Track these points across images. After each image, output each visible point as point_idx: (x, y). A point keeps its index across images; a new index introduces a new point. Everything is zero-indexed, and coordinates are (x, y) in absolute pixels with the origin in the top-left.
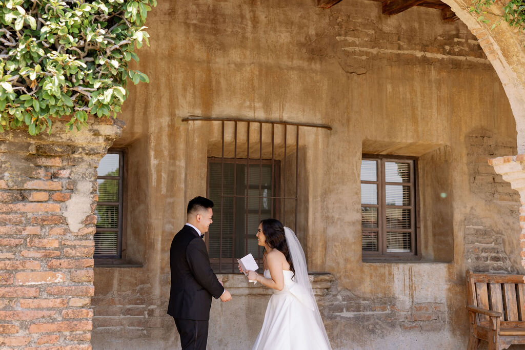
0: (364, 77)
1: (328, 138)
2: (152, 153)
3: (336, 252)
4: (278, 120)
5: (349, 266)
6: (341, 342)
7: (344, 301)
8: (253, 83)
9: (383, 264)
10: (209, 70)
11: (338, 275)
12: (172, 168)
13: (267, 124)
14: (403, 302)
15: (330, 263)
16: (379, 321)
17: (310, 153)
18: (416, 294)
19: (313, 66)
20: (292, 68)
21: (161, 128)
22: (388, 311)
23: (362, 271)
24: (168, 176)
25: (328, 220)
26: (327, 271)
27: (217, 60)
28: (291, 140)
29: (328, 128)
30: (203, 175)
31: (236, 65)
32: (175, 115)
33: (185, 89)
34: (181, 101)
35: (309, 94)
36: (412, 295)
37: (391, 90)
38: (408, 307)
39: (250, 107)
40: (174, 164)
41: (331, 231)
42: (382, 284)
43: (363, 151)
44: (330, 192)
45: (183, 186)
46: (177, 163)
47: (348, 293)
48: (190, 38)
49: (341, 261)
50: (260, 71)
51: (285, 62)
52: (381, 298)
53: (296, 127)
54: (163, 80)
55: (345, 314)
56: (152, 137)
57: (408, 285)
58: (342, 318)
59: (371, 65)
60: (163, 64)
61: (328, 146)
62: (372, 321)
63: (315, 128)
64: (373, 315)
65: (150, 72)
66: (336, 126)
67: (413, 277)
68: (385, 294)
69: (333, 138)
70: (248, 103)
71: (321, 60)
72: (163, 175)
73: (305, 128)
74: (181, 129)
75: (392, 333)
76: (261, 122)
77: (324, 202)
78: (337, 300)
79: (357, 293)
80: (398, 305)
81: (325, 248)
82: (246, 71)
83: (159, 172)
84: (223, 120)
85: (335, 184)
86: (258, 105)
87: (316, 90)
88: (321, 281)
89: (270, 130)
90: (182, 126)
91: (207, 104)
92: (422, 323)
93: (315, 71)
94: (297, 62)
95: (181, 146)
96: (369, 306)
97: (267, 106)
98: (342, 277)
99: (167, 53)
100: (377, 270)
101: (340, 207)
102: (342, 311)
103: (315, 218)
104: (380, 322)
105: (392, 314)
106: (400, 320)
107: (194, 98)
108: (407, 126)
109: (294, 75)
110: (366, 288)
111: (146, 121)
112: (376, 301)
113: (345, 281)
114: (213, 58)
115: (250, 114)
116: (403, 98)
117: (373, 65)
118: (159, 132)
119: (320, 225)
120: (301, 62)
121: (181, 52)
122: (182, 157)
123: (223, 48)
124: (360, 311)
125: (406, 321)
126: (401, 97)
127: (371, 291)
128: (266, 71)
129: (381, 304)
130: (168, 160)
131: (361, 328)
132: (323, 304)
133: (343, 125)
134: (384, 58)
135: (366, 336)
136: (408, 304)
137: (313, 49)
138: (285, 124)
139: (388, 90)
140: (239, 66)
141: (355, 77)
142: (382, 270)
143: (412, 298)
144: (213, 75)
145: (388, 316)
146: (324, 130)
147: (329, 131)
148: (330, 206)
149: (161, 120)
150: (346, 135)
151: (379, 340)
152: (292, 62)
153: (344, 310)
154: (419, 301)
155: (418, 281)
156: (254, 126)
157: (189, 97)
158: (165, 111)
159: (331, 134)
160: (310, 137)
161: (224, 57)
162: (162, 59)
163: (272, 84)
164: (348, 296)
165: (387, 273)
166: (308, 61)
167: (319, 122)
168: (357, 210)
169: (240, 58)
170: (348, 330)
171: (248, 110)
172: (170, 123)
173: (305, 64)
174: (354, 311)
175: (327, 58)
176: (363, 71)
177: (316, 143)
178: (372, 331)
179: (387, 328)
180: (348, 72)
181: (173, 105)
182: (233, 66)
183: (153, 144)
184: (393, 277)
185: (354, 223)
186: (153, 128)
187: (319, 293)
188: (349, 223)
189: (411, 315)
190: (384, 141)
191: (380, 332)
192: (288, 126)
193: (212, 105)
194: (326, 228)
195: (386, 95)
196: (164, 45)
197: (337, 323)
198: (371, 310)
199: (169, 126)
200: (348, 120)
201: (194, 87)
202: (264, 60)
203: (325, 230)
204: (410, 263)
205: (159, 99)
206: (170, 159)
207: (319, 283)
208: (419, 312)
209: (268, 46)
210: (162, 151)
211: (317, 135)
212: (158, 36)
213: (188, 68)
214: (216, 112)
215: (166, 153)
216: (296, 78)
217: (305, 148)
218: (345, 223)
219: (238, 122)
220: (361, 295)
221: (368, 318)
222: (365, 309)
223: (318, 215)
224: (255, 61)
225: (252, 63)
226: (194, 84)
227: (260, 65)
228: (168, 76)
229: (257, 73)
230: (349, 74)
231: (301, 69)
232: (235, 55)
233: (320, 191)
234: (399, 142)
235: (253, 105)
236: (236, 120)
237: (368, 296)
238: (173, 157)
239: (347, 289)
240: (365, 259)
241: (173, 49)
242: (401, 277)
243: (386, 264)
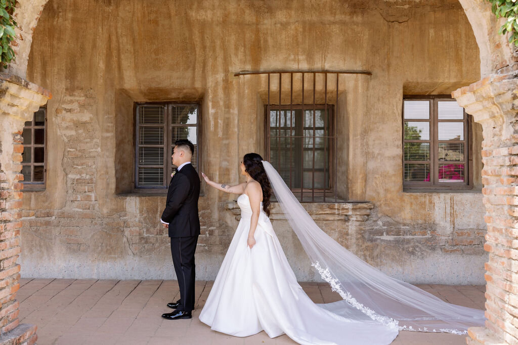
0: (406, 24)
1: (368, 82)
2: (210, 104)
3: (376, 183)
4: (320, 69)
5: (389, 196)
6: (381, 262)
7: (385, 226)
8: (297, 39)
9: (424, 194)
10: (258, 31)
11: (379, 203)
12: (227, 116)
13: (310, 74)
14: (445, 228)
15: (370, 193)
16: (418, 244)
17: (350, 98)
18: (457, 221)
19: (355, 19)
20: (334, 23)
21: (217, 83)
22: (428, 236)
23: (402, 200)
24: (224, 122)
25: (368, 155)
26: (367, 200)
27: (266, 21)
28: (331, 86)
29: (369, 73)
30: (252, 121)
31: (281, 24)
32: (229, 71)
33: (237, 49)
34: (234, 59)
35: (351, 44)
36: (453, 221)
37: (433, 35)
38: (449, 233)
39: (294, 60)
40: (229, 112)
41: (371, 165)
42: (423, 212)
43: (403, 92)
44: (371, 130)
45: (236, 130)
46: (231, 111)
47: (388, 219)
48: (241, 5)
49: (382, 191)
50: (304, 28)
51: (328, 18)
52: (422, 224)
53: (336, 74)
54: (218, 43)
55: (385, 237)
56: (210, 91)
57: (449, 212)
58: (382, 240)
59: (413, 13)
60: (218, 30)
61: (368, 89)
62: (412, 244)
63: (355, 75)
64: (413, 239)
65: (207, 37)
66: (376, 71)
67: (455, 205)
68: (425, 220)
69: (373, 83)
70: (292, 57)
71: (363, 13)
72: (220, 121)
73: (345, 74)
74: (234, 82)
75: (432, 256)
76: (303, 72)
77: (363, 140)
78: (377, 225)
79: (397, 219)
80: (439, 231)
81: (366, 180)
82: (291, 29)
83: (216, 119)
84: (269, 73)
85: (375, 123)
86: (301, 57)
87: (357, 40)
88: (360, 208)
89: (313, 78)
90: (235, 80)
91: (256, 60)
92: (463, 247)
93: (357, 24)
94: (339, 17)
95: (234, 97)
96: (409, 231)
97: (310, 58)
98: (383, 205)
99: (221, 19)
100: (417, 198)
101: (380, 143)
102: (382, 234)
103: (355, 154)
104: (420, 245)
105: (433, 238)
106: (441, 244)
107: (245, 56)
108: (449, 67)
109: (336, 29)
110: (406, 214)
111: (204, 78)
112: (416, 226)
113: (385, 208)
114: (261, 20)
115: (294, 66)
116: (447, 41)
117: (415, 13)
118: (215, 87)
119: (360, 160)
120: (343, 16)
121: (233, 17)
122: (235, 105)
123: (271, 10)
124: (400, 235)
125: (447, 245)
126: (444, 40)
127: (411, 217)
128: (309, 27)
129: (421, 230)
130: (223, 109)
131: (401, 250)
132: (364, 229)
133: (383, 70)
134: (427, 5)
135: (406, 257)
136: (449, 229)
137: (355, 4)
138: (325, 72)
139: (430, 34)
140: (285, 25)
141: (396, 25)
142: (423, 199)
143: (454, 224)
144: (261, 35)
145: (428, 240)
146: (363, 76)
147: (369, 76)
148: (371, 143)
149: (217, 77)
150: (386, 79)
151: (418, 261)
152: (334, 17)
153: (385, 234)
154: (460, 228)
155: (460, 209)
156: (297, 76)
157: (241, 55)
158: (220, 68)
159: (371, 79)
160: (350, 83)
161: (271, 18)
162: (217, 25)
163: (315, 38)
164: (388, 221)
165: (427, 202)
166: (350, 15)
167: (359, 69)
168: (398, 146)
169: (286, 18)
170: (388, 251)
171: (292, 63)
172: (224, 78)
173: (347, 18)
174: (394, 235)
175: (369, 10)
176: (405, 19)
177: (356, 87)
178: (413, 253)
179: (427, 250)
180: (389, 21)
181: (226, 62)
182: (279, 25)
183: (210, 97)
184: (434, 206)
185: (394, 157)
186: (210, 83)
187: (359, 219)
188: (389, 157)
189: (452, 239)
190: (426, 82)
191: (419, 254)
192: (328, 74)
193: (260, 61)
194: (366, 162)
195: (428, 40)
196: (218, 13)
197: (378, 245)
198: (411, 234)
199: (223, 80)
200: (389, 65)
201: (245, 46)
202: (307, 18)
203: (365, 164)
204: (452, 192)
205: (215, 59)
206: (225, 108)
207: (358, 210)
208: (460, 237)
209: (312, 5)
210: (218, 102)
211: (356, 80)
212: (214, 6)
213: (239, 31)
214: (262, 68)
215: (221, 103)
216: (338, 31)
217: (345, 92)
218: (386, 157)
219: (282, 74)
220: (401, 221)
221: (408, 242)
222: (405, 233)
223: (358, 151)
224: (299, 19)
225: (297, 21)
226: (245, 44)
227: (304, 23)
228: (222, 39)
229: (301, 30)
230: (390, 23)
231: (343, 23)
232: (281, 16)
233: (359, 130)
234: (441, 83)
235: (297, 58)
236: (281, 72)
237: (408, 222)
238: (228, 106)
239: (387, 215)
240: (406, 188)
241: (226, 16)
242: (442, 205)
243: (427, 194)
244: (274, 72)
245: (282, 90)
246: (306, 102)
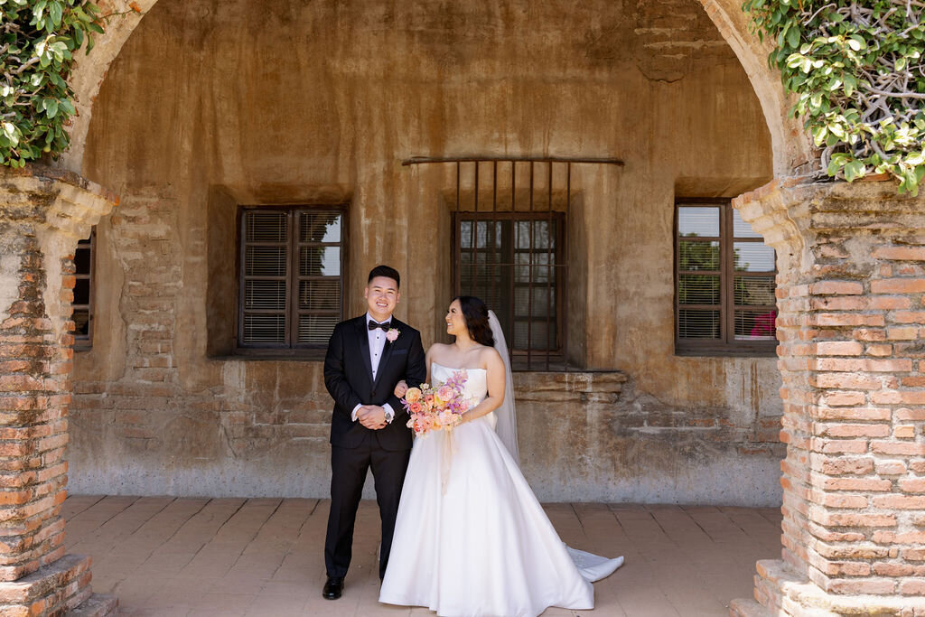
0: (678, 84)
1: (618, 177)
2: (363, 210)
3: (631, 341)
4: (541, 156)
5: (652, 361)
6: (639, 469)
7: (645, 410)
8: (505, 106)
9: (709, 358)
10: (441, 92)
11: (635, 374)
12: (390, 230)
13: (524, 163)
14: (742, 414)
15: (621, 357)
16: (700, 441)
17: (590, 201)
18: (763, 403)
19: (597, 75)
20: (564, 81)
21: (374, 177)
22: (716, 427)
23: (674, 369)
24: (385, 241)
25: (618, 295)
26: (617, 367)
27: (453, 78)
28: (559, 183)
29: (619, 163)
30: (431, 238)
31: (479, 82)
32: (393, 157)
33: (406, 122)
34: (402, 138)
35: (591, 116)
36: (756, 403)
37: (723, 101)
38: (749, 422)
39: (499, 140)
40: (392, 224)
41: (624, 311)
42: (707, 388)
43: (676, 193)
44: (623, 255)
45: (405, 252)
46: (397, 221)
47: (652, 400)
48: (413, 52)
49: (640, 354)
50: (515, 89)
51: (554, 72)
52: (705, 408)
53: (567, 164)
54: (377, 111)
55: (646, 429)
56: (362, 189)
57: (749, 389)
58: (641, 434)
59: (690, 67)
60: (376, 90)
61: (618, 188)
62: (690, 440)
63: (597, 165)
64: (691, 431)
65: (359, 102)
66: (631, 159)
67: (758, 377)
68: (711, 402)
69: (625, 178)
70: (496, 135)
71: (610, 66)
72: (378, 238)
73: (581, 164)
74: (402, 175)
75: (722, 459)
76: (513, 160)
77: (611, 269)
78: (634, 409)
79: (665, 399)
80: (733, 419)
81: (614, 336)
82: (493, 90)
83: (372, 235)
84: (458, 161)
85: (631, 244)
86: (511, 136)
87: (601, 110)
88: (605, 381)
89: (529, 170)
90: (403, 172)
91: (438, 140)
92: (773, 445)
93: (600, 83)
94: (571, 72)
95: (402, 199)
96: (685, 419)
97: (525, 137)
98: (642, 377)
99: (382, 74)
100: (698, 366)
101: (638, 276)
102: (641, 424)
103: (597, 293)
104: (703, 443)
105: (723, 431)
106: (737, 441)
107: (420, 133)
108: (749, 153)
109: (566, 91)
110: (681, 391)
111: (353, 167)
112: (696, 412)
113: (645, 382)
114: (446, 76)
115: (499, 150)
116: (744, 112)
117: (693, 66)
118: (371, 182)
119: (605, 302)
120: (578, 71)
121: (402, 71)
122: (403, 211)
123: (462, 60)
124: (670, 426)
125: (746, 442)
126: (741, 110)
127: (689, 397)
128: (524, 88)
129: (705, 417)
130: (384, 218)
131: (671, 450)
132: (612, 415)
133: (643, 157)
134: (713, 54)
135: (680, 461)
136: (749, 416)
137: (597, 51)
138: (549, 160)
139: (718, 103)
140: (484, 85)
141: (664, 85)
142: (707, 368)
143: (757, 408)
144: (446, 100)
145: (715, 434)
146: (611, 166)
147: (620, 168)
148: (622, 275)
149: (374, 166)
150: (648, 171)
151: (700, 468)
152: (565, 72)
153: (645, 424)
154: (767, 414)
155: (766, 383)
156: (505, 167)
157: (413, 131)
158: (380, 153)
159: (623, 172)
160: (590, 178)
161: (462, 73)
162: (375, 83)
163: (532, 105)
164: (651, 403)
165: (714, 372)
166: (589, 69)
167: (605, 155)
168: (666, 280)
169: (487, 72)
170: (649, 453)
171: (496, 144)
172: (386, 169)
173: (585, 74)
174: (660, 425)
175: (619, 62)
176: (678, 75)
177: (599, 184)
178: (691, 455)
179: (714, 450)
180: (653, 79)
181: (390, 144)
182: (474, 84)
183: (363, 198)
184: (725, 378)
185: (660, 299)
186: (363, 176)
187: (604, 399)
188: (652, 298)
189: (755, 433)
190: (712, 178)
191: (702, 456)
192: (554, 164)
193: (444, 141)
194: (616, 306)
195: (715, 110)
196: (377, 64)
197: (634, 442)
198: (688, 424)
199: (384, 172)
200: (651, 150)
201: (419, 118)
202: (521, 72)
203: (614, 309)
204: (754, 357)
205: (372, 137)
206: (387, 217)
207: (602, 384)
208: (767, 430)
209: (529, 52)
210: (376, 206)
211: (599, 174)
212: (370, 52)
213: (411, 92)
214: (447, 154)
215: (381, 209)
216: (570, 95)
217: (581, 194)
218: (646, 299)
219: (480, 163)
220: (672, 403)
221: (684, 436)
222: (678, 422)
223: (603, 289)
224: (508, 75)
225: (505, 78)
226: (419, 114)
227: (515, 80)
228: (383, 104)
229: (510, 92)
230: (653, 83)
231: (578, 81)
232: (478, 69)
233: (604, 254)
234: (735, 179)
235: (503, 136)
236: (477, 160)
237: (683, 404)
238: (392, 214)
239: (650, 394)
240: (679, 350)
241: (390, 68)
242: (738, 377)
243: (714, 358)
244: (467, 159)
245: (480, 188)
246: (519, 207)
